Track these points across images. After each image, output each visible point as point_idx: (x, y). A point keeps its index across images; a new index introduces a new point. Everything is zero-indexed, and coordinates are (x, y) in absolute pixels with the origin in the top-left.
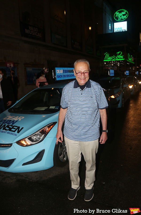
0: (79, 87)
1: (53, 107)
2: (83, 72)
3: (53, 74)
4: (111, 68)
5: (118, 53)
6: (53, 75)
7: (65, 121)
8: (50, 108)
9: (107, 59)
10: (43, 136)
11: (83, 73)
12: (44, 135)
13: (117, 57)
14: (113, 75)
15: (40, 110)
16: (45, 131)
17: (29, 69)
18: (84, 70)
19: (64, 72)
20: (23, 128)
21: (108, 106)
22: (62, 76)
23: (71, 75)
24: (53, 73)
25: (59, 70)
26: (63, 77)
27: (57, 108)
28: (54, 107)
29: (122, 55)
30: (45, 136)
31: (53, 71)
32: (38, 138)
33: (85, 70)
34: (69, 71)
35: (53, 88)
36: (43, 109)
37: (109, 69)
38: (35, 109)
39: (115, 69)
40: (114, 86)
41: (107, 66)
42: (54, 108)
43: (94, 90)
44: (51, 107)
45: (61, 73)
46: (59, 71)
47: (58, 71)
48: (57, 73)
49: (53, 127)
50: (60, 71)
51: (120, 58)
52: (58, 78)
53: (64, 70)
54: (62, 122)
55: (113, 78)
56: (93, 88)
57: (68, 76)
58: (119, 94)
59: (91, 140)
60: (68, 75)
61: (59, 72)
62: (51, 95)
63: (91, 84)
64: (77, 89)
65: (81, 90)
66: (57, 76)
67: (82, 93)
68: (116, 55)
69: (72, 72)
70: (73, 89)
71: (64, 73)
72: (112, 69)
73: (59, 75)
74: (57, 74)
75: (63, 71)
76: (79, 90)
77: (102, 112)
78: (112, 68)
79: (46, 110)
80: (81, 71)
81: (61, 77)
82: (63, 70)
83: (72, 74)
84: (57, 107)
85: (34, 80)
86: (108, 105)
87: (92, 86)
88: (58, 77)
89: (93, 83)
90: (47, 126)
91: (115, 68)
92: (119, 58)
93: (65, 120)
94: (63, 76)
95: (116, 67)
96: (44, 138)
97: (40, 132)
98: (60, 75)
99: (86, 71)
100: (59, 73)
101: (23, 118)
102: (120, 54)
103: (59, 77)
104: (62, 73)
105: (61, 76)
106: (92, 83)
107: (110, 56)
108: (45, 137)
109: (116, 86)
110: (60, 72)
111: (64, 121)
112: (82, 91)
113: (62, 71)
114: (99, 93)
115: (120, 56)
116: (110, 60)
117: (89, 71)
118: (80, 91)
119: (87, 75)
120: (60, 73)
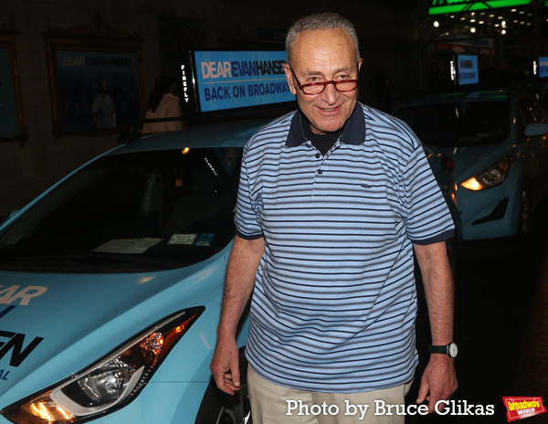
0: (309, 143)
1: (188, 239)
2: (329, 79)
3: (185, 84)
4: (463, 47)
6: (185, 89)
7: (254, 297)
8: (171, 242)
9: (445, 4)
10: (137, 374)
11: (332, 82)
12: (144, 371)
14: (475, 80)
15: (125, 252)
16: (149, 352)
17: (72, 61)
18: (334, 68)
19: (237, 72)
20: (38, 340)
21: (453, 227)
22: (226, 92)
23: (272, 84)
24: (184, 78)
25: (214, 63)
26: (232, 95)
27: (204, 239)
28: (192, 237)
30: (147, 377)
31: (183, 67)
32: (113, 388)
33: (341, 67)
34: (261, 67)
35: (187, 150)
36: (140, 246)
37: (457, 49)
38: (99, 249)
39: (483, 51)
40: (480, 135)
41: (446, 39)
42: (189, 243)
43: (379, 154)
44: (176, 239)
45: (221, 76)
46: (213, 70)
47: (205, 67)
48: (205, 77)
49: (184, 332)
50: (216, 66)
52: (207, 99)
53: (237, 63)
54: (238, 298)
55: (476, 94)
56: (373, 142)
57: (254, 90)
58: (501, 170)
59: (367, 387)
60: (256, 85)
61: (215, 73)
62: (179, 183)
63: (367, 126)
64: (300, 148)
65: (317, 156)
66: (206, 89)
67: (322, 168)
69: (274, 72)
70: (284, 150)
71: (234, 75)
72: (467, 51)
73: (210, 85)
74: (205, 80)
75: (233, 69)
76: (308, 153)
77: (428, 256)
78: (473, 45)
79: (151, 252)
80: (319, 73)
81: (221, 98)
82: (233, 63)
83: (275, 79)
84: (204, 235)
85: (95, 109)
86: (452, 222)
87: (371, 137)
88: (206, 94)
89: (377, 122)
90: (157, 328)
91: (486, 43)
93: (253, 292)
94: (230, 91)
95: (490, 41)
96: (144, 386)
97: (123, 358)
98: (220, 88)
99: (343, 70)
100: (213, 76)
101: (42, 290)
103: (213, 94)
104: (228, 78)
105: (222, 93)
106: (371, 122)
108: (147, 381)
109: (487, 135)
110: (219, 74)
111: (250, 299)
112: (321, 157)
113: (227, 66)
114: (402, 168)
116: (459, 8)
117: (355, 68)
118: (315, 158)
119: (349, 89)
120: (217, 76)
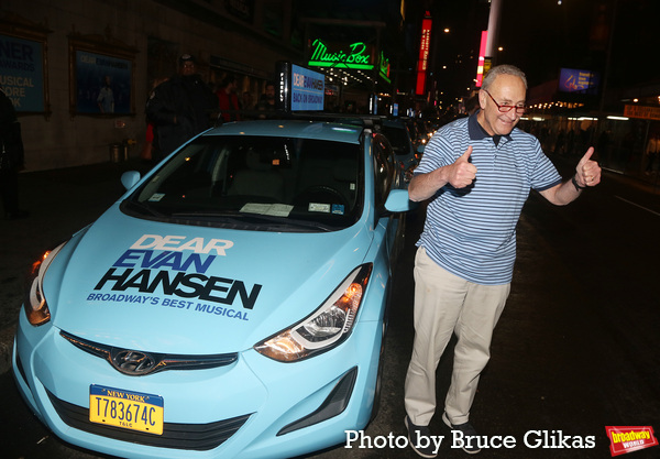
1: (323, 208)
5: (356, 45)
8: (311, 209)
9: (319, 60)
11: (516, 107)
12: (350, 313)
13: (351, 59)
15: (271, 214)
17: (88, 60)
20: (258, 287)
27: (338, 209)
28: (328, 206)
29: (364, 54)
30: (352, 318)
38: (244, 211)
42: (327, 211)
44: (314, 207)
51: (359, 61)
62: (276, 162)
68: (348, 52)
84: (336, 206)
90: (352, 280)
92: (354, 63)
96: (352, 326)
101: (229, 244)
102: (359, 48)
107: (328, 52)
108: (353, 322)
115: (358, 57)
116: (329, 64)
